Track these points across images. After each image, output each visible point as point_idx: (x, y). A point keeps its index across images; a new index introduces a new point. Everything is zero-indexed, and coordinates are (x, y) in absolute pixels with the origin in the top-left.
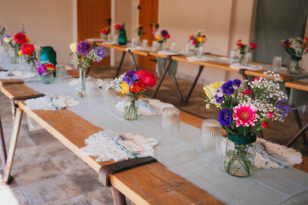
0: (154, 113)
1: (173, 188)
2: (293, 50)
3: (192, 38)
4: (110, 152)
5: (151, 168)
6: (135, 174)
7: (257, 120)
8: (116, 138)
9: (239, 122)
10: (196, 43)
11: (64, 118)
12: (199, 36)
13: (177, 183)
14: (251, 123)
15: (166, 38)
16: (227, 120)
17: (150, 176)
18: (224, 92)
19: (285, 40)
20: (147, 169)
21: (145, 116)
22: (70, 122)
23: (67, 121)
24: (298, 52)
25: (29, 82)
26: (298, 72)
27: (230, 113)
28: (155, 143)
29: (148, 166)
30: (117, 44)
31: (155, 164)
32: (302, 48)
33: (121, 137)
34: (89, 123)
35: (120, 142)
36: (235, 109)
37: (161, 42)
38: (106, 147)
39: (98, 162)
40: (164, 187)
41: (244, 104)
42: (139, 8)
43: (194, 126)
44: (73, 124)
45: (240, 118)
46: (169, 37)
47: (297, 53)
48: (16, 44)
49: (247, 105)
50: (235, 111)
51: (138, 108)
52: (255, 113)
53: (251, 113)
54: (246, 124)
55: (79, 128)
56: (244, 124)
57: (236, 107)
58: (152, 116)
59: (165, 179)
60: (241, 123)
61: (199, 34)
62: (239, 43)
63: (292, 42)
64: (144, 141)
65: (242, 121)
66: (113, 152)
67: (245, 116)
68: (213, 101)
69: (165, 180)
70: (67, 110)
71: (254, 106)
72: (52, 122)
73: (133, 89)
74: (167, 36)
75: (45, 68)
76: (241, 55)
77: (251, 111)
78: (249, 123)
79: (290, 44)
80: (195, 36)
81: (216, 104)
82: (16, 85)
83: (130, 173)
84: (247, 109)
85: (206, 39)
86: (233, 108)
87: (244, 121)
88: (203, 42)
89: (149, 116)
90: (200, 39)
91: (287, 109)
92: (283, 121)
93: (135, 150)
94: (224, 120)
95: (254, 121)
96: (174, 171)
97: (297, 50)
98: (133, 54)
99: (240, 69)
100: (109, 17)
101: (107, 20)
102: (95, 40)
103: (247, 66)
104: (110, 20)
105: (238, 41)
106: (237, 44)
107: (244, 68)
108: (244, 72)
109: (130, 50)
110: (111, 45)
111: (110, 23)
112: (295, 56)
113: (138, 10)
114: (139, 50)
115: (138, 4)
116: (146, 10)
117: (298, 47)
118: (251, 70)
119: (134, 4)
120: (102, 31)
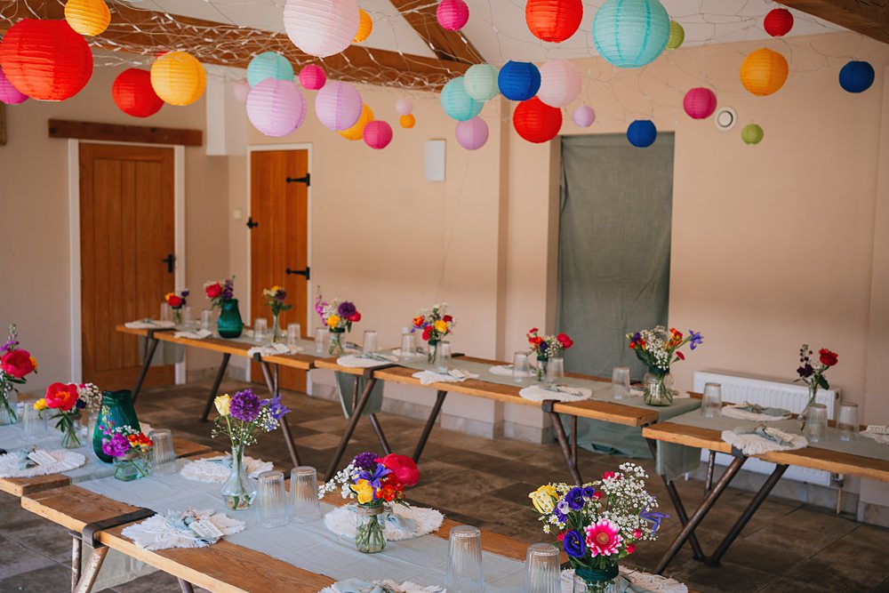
0: (411, 534)
2: (651, 355)
3: (420, 323)
7: (621, 545)
9: (595, 549)
10: (432, 336)
11: (237, 563)
12: (436, 317)
14: (613, 549)
15: (351, 320)
16: (578, 548)
18: (570, 506)
19: (632, 335)
21: (394, 541)
22: (255, 569)
23: (248, 567)
24: (662, 360)
25: (83, 479)
26: (665, 401)
27: (581, 537)
30: (216, 335)
32: (668, 351)
34: (295, 567)
36: (588, 530)
37: (339, 331)
41: (600, 522)
42: (251, 224)
43: (497, 553)
44: (265, 572)
45: (597, 544)
46: (358, 318)
47: (659, 362)
49: (605, 523)
50: (588, 534)
51: (384, 528)
52: (616, 534)
53: (612, 535)
54: (607, 552)
55: (282, 579)
56: (603, 553)
57: (589, 527)
58: (407, 539)
60: (600, 551)
61: (435, 311)
62: (532, 335)
63: (647, 338)
65: (600, 548)
67: (603, 539)
68: (554, 519)
70: (230, 544)
71: (613, 522)
72: (220, 574)
73: (381, 494)
74: (353, 318)
75: (126, 444)
76: (540, 364)
77: (610, 530)
78: (609, 551)
79: (643, 343)
80: (428, 319)
81: (558, 523)
84: (605, 529)
85: (453, 326)
86: (585, 528)
87: (603, 547)
88: (448, 332)
89: (403, 540)
90: (440, 326)
91: (657, 518)
92: (654, 539)
94: (573, 547)
95: (617, 546)
97: (659, 354)
98: (267, 364)
99: (544, 401)
100: (170, 253)
101: (165, 261)
102: (150, 326)
103: (559, 391)
104: (171, 260)
105: (531, 331)
106: (528, 339)
107: (553, 398)
108: (552, 408)
109: (259, 354)
110: (199, 338)
111: (171, 269)
112: (656, 366)
113: (249, 231)
114: (281, 352)
115: (249, 215)
116: (271, 231)
117: (659, 349)
118: (567, 400)
119: (236, 215)
120: (165, 301)
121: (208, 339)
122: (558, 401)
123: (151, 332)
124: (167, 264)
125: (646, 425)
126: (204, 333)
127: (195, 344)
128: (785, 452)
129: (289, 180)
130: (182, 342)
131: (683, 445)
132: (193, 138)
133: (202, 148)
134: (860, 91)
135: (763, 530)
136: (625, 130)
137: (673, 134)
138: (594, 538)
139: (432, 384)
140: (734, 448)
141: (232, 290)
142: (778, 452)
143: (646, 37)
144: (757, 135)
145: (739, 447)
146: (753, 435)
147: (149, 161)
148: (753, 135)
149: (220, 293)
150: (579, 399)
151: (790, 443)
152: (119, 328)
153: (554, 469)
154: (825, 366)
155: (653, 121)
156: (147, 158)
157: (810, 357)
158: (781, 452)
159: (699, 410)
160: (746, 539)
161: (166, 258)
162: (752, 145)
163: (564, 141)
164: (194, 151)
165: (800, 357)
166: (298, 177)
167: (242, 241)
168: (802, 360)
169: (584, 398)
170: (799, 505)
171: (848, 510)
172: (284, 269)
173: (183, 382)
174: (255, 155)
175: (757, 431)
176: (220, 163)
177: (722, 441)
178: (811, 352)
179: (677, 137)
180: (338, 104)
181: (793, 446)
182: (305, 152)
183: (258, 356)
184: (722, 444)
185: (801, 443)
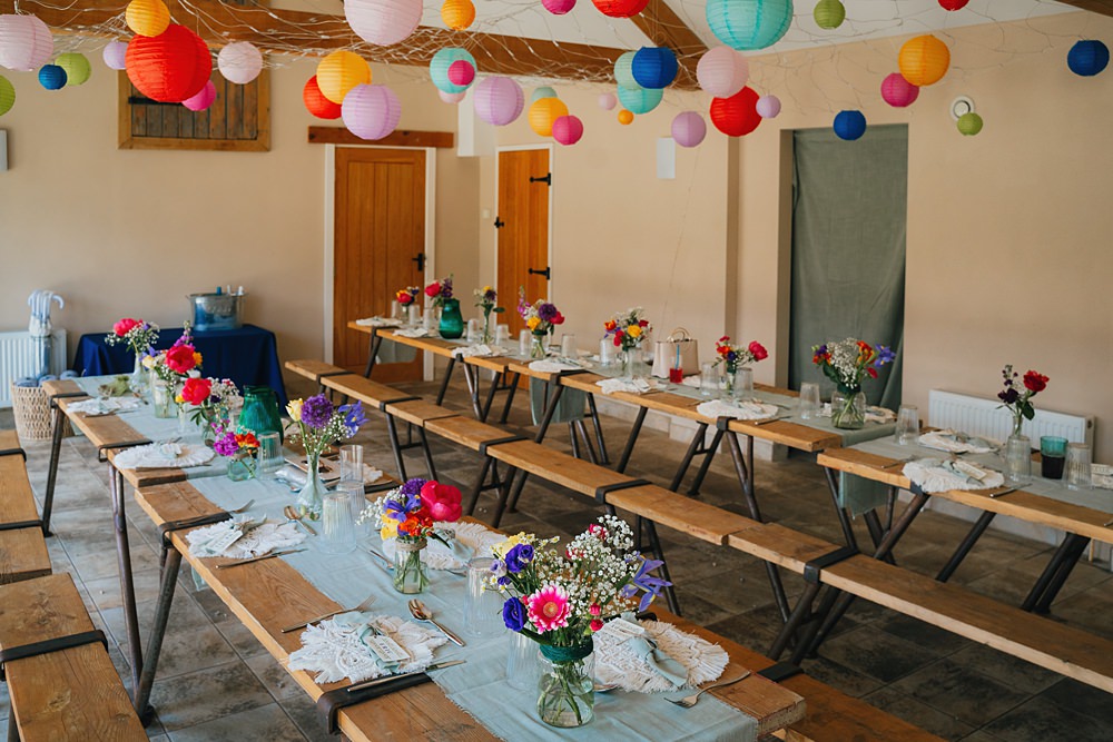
1: (446, 735)
2: (837, 371)
3: (612, 328)
4: (345, 662)
5: (418, 695)
6: (383, 708)
8: (360, 630)
9: (539, 624)
10: (624, 342)
11: (265, 579)
12: (633, 321)
13: (456, 724)
14: (561, 621)
15: (554, 322)
17: (412, 711)
19: (818, 347)
20: (408, 697)
22: (277, 588)
23: (272, 586)
24: (850, 376)
28: (439, 642)
29: (414, 690)
31: (427, 688)
32: (857, 367)
33: (371, 628)
35: (368, 638)
37: (540, 333)
38: (339, 649)
39: (318, 684)
40: (429, 734)
41: (546, 588)
42: (498, 224)
44: (283, 593)
46: (561, 320)
48: (170, 371)
49: (551, 590)
52: (564, 601)
53: (559, 602)
54: (553, 626)
55: (294, 603)
56: (549, 627)
57: (533, 596)
59: (436, 718)
60: (544, 626)
61: (633, 315)
62: (722, 344)
63: (832, 351)
64: (419, 636)
65: (545, 621)
66: (352, 660)
67: (552, 610)
69: (437, 721)
74: (555, 320)
75: (235, 444)
77: (558, 599)
78: (557, 624)
79: (829, 357)
80: (622, 323)
82: (168, 486)
83: (374, 708)
85: (649, 331)
87: (549, 620)
88: (642, 338)
90: (633, 331)
93: (394, 657)
95: (566, 617)
96: (459, 702)
97: (846, 370)
98: (469, 365)
99: (719, 417)
100: (420, 252)
101: (414, 259)
102: (377, 324)
103: (740, 407)
104: (421, 259)
105: (722, 340)
106: (716, 347)
107: (728, 415)
108: (727, 426)
109: (461, 355)
110: (415, 336)
111: (421, 267)
112: (844, 384)
113: (496, 230)
114: (482, 353)
115: (497, 215)
116: (516, 230)
117: (847, 364)
118: (745, 418)
119: (485, 214)
120: (395, 298)
121: (424, 338)
122: (735, 419)
123: (375, 329)
124: (416, 263)
125: (822, 452)
126: (421, 332)
127: (409, 343)
128: (971, 491)
129: (532, 180)
130: (399, 340)
131: (859, 477)
132: (444, 140)
133: (453, 149)
134: (1094, 74)
135: (992, 576)
136: (831, 124)
137: (905, 126)
138: (539, 610)
139: (613, 393)
140: (913, 484)
141: (451, 289)
142: (962, 491)
143: (758, 17)
144: (975, 125)
145: (918, 483)
146: (939, 469)
147: (401, 163)
148: (969, 125)
149: (439, 292)
150: (759, 417)
151: (980, 481)
152: (350, 325)
153: (775, 490)
154: (1031, 392)
155: (862, 112)
156: (399, 160)
157: (1015, 380)
158: (965, 491)
159: (893, 437)
160: (970, 585)
161: (416, 256)
162: (969, 136)
163: (796, 135)
164: (445, 152)
165: (1005, 380)
166: (541, 176)
167: (490, 239)
168: (1006, 384)
169: (766, 416)
170: (1047, 548)
171: (1102, 558)
172: (527, 269)
173: (431, 379)
174: (502, 154)
175: (944, 465)
176: (470, 164)
177: (902, 474)
178: (1016, 375)
179: (911, 130)
180: (492, 99)
181: (983, 483)
182: (547, 150)
183: (460, 356)
184: (902, 477)
185: (995, 481)
